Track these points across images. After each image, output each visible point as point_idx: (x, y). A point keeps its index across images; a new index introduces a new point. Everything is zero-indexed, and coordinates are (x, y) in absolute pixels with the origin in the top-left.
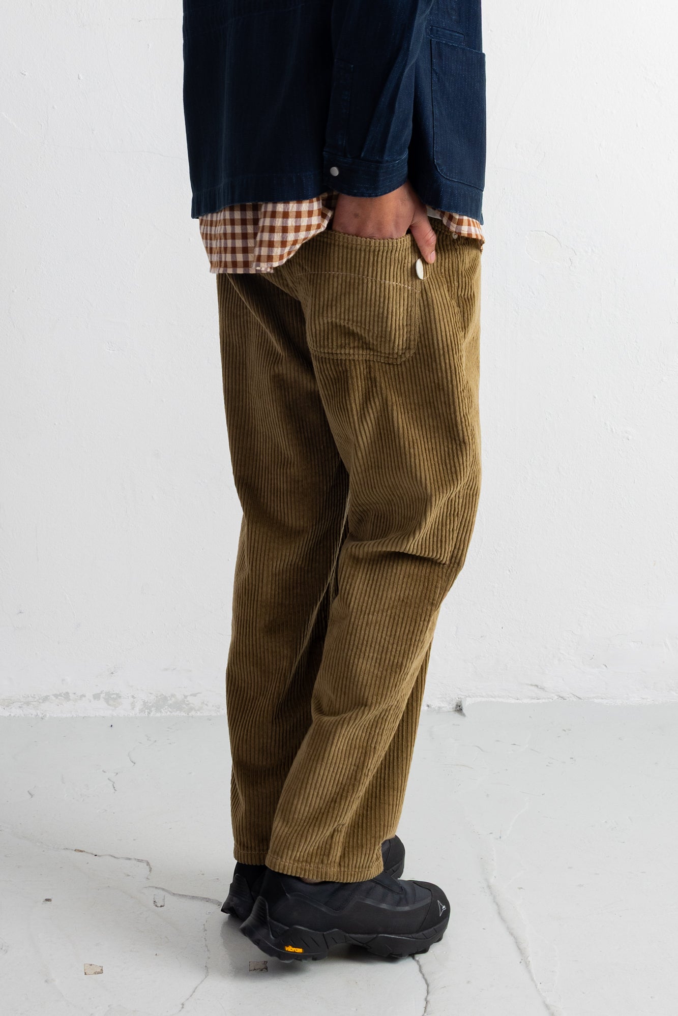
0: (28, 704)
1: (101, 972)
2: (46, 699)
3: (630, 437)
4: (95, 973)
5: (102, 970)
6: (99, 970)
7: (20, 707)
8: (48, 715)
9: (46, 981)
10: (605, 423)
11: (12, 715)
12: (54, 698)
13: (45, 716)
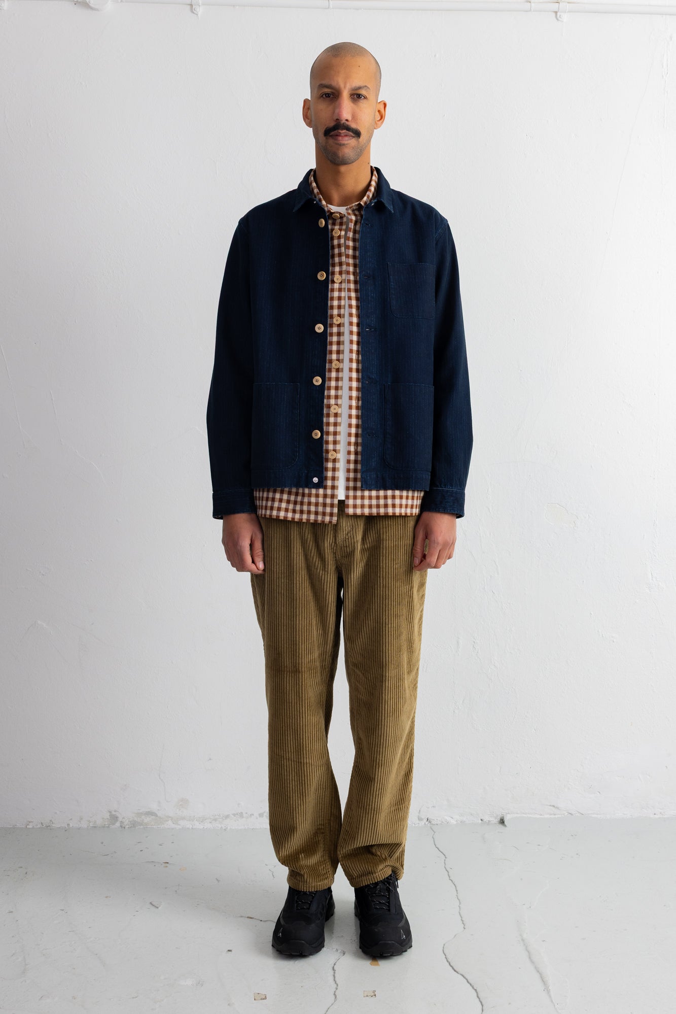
0: (215, 820)
1: (265, 998)
2: (227, 817)
3: (615, 640)
4: (261, 999)
5: (266, 997)
6: (264, 997)
7: (210, 822)
8: (229, 828)
9: (229, 1005)
10: (598, 631)
11: (205, 827)
12: (233, 816)
13: (227, 828)
